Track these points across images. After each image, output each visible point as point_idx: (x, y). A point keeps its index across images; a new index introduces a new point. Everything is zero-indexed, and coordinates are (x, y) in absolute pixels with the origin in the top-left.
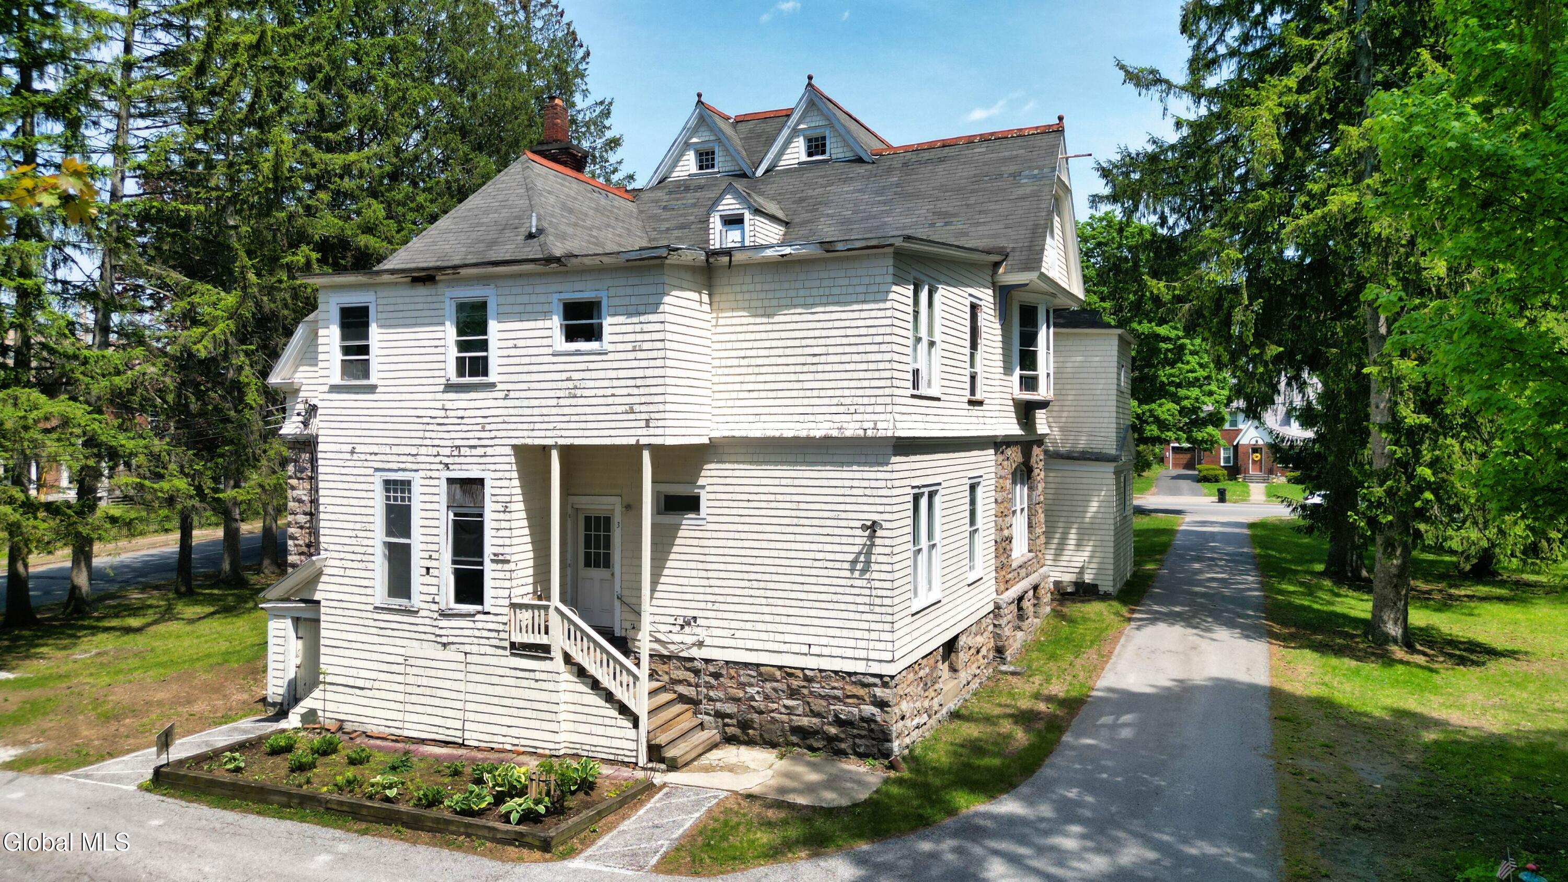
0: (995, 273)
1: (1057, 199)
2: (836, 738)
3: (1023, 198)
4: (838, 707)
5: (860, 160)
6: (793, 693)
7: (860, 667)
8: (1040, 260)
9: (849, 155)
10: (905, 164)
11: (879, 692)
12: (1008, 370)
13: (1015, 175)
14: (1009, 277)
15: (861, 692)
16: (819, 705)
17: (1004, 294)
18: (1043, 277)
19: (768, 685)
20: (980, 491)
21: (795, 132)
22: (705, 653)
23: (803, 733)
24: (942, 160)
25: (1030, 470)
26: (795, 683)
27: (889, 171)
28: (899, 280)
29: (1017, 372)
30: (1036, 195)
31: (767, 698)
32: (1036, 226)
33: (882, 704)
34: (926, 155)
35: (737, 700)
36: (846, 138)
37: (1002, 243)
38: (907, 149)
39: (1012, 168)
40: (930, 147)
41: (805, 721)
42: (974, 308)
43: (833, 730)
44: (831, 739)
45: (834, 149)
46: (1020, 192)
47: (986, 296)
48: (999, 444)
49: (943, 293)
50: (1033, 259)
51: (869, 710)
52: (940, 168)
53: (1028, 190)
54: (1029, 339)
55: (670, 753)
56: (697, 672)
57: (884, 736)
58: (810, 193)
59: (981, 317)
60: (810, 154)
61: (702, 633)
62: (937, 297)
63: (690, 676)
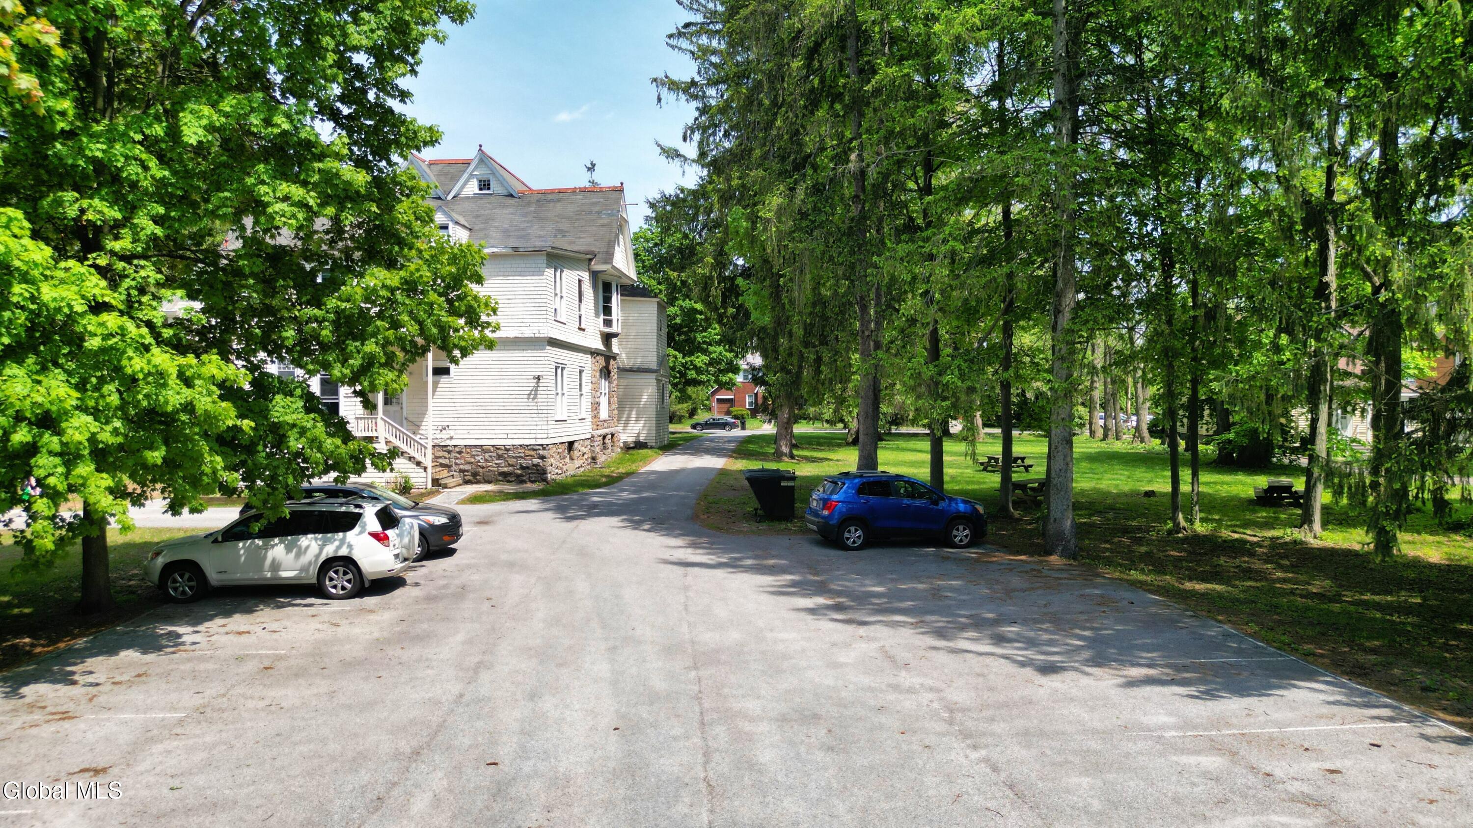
0: (589, 264)
1: (621, 226)
2: (521, 475)
3: (603, 226)
4: (522, 461)
5: (511, 196)
6: (499, 457)
7: (532, 442)
8: (612, 259)
9: (505, 192)
10: (538, 201)
11: (541, 452)
12: (597, 315)
13: (599, 213)
14: (597, 266)
15: (532, 453)
16: (512, 461)
17: (594, 275)
18: (614, 267)
19: (487, 455)
20: (584, 374)
21: (471, 176)
22: (454, 442)
23: (504, 475)
24: (559, 200)
25: (609, 372)
26: (500, 452)
27: (529, 203)
28: (549, 266)
29: (602, 317)
30: (610, 225)
31: (486, 460)
32: (610, 241)
33: (543, 458)
34: (550, 197)
35: (471, 463)
36: (502, 182)
37: (593, 249)
38: (539, 192)
39: (597, 209)
40: (552, 192)
41: (506, 469)
42: (580, 281)
43: (519, 472)
44: (518, 476)
45: (495, 187)
46: (601, 222)
47: (586, 276)
48: (594, 353)
49: (566, 272)
50: (609, 258)
51: (536, 461)
52: (559, 204)
53: (605, 221)
54: (607, 300)
55: (443, 482)
56: (449, 452)
57: (544, 472)
58: (482, 212)
59: (583, 286)
60: (481, 189)
61: (452, 433)
62: (564, 275)
63: (446, 454)
